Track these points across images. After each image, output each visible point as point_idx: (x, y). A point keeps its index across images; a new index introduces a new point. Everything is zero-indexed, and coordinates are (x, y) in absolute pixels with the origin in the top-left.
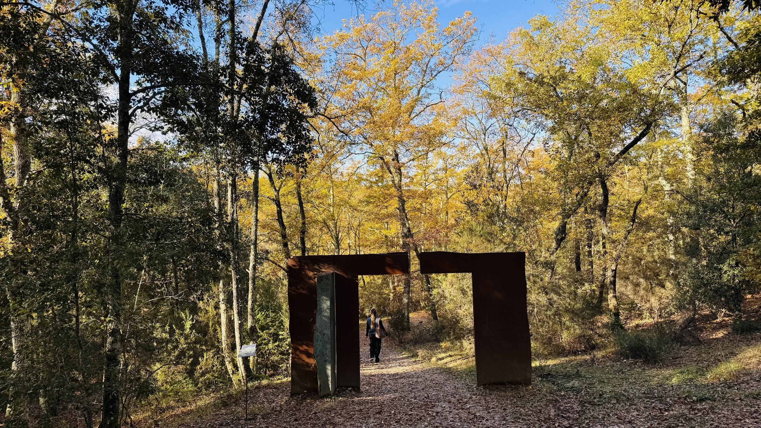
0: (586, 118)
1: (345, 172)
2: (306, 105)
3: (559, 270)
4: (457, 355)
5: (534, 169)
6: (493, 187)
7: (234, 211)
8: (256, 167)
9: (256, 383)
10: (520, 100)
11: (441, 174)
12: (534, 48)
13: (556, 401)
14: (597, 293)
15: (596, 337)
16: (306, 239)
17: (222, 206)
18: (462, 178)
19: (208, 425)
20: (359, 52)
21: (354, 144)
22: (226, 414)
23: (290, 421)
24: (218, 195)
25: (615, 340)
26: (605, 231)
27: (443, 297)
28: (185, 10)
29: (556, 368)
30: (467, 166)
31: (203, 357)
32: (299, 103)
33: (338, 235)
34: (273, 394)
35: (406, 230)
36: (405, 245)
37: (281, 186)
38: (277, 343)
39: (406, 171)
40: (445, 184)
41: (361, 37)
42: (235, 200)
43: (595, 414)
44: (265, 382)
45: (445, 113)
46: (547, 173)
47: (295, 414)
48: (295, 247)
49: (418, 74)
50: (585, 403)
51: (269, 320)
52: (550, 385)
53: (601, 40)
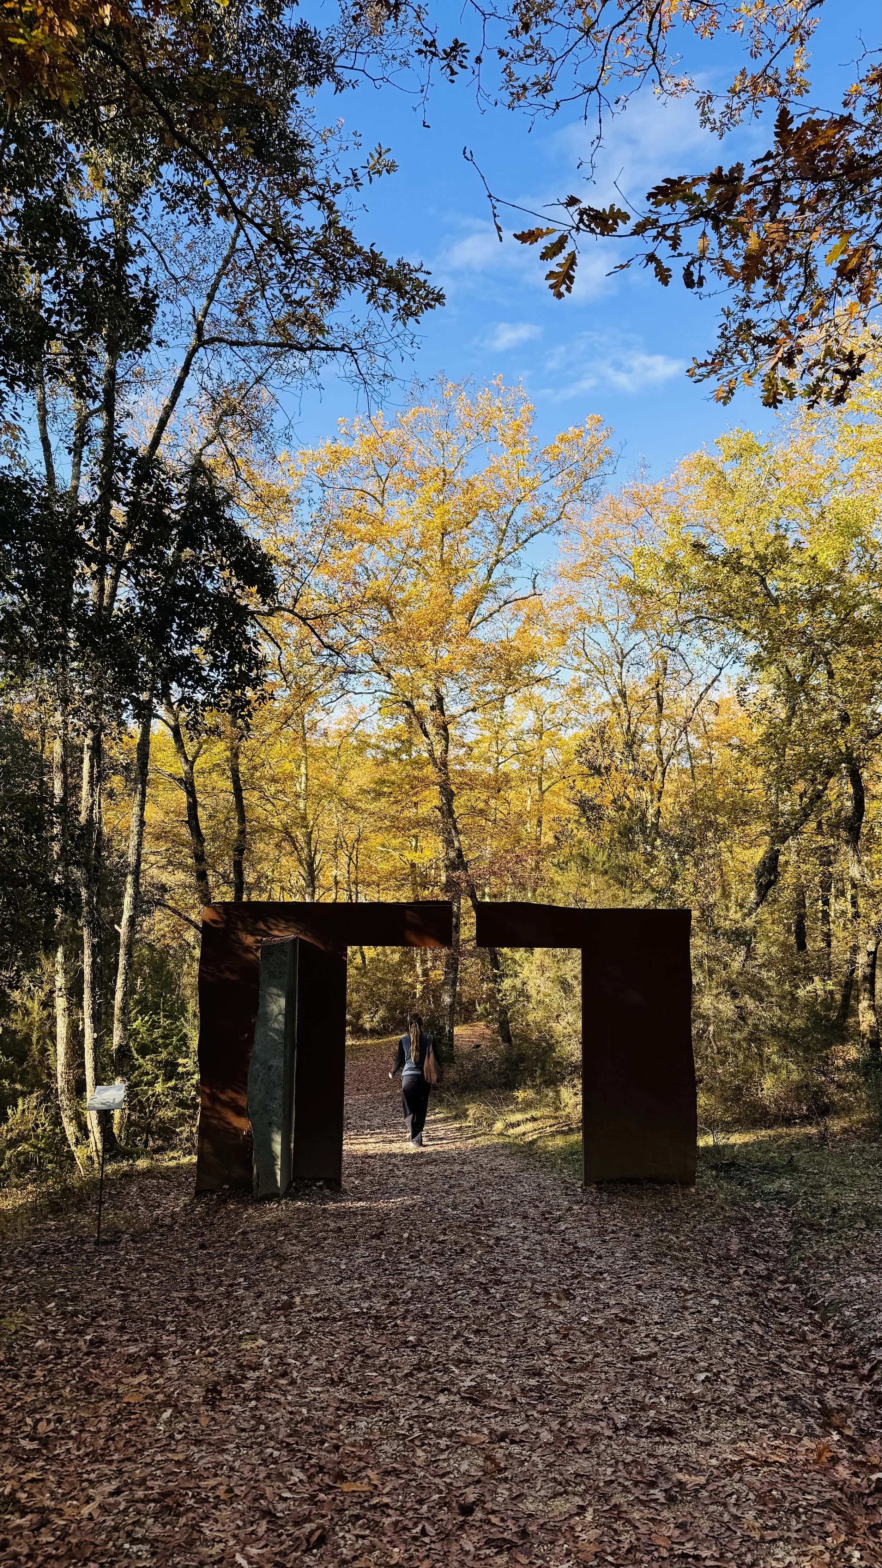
0: (825, 641)
1: (333, 728)
2: (254, 589)
3: (761, 948)
4: (548, 1117)
5: (719, 739)
6: (634, 772)
7: (93, 803)
8: (145, 713)
9: (124, 1165)
10: (695, 600)
11: (530, 742)
12: (726, 495)
13: (745, 1220)
14: (838, 997)
15: (832, 1089)
16: (246, 864)
17: (71, 790)
18: (573, 751)
19: (16, 1251)
20: (372, 486)
21: (353, 672)
22: (57, 1230)
23: (191, 1248)
24: (63, 767)
25: (869, 1096)
26: (855, 871)
27: (523, 994)
28: (10, 385)
29: (748, 1152)
30: (583, 726)
31: (17, 1106)
32: (238, 586)
33: (313, 860)
34: (159, 1191)
35: (453, 854)
36: (450, 885)
37: (198, 752)
38: (171, 1084)
39: (458, 733)
40: (538, 763)
41: (375, 457)
42: (97, 779)
43: (822, 1250)
44: (142, 1164)
45: (541, 617)
46: (741, 749)
47: (203, 1234)
48: (221, 881)
49: (490, 537)
50: (803, 1226)
51: (157, 1033)
52: (734, 1187)
53: (858, 485)
